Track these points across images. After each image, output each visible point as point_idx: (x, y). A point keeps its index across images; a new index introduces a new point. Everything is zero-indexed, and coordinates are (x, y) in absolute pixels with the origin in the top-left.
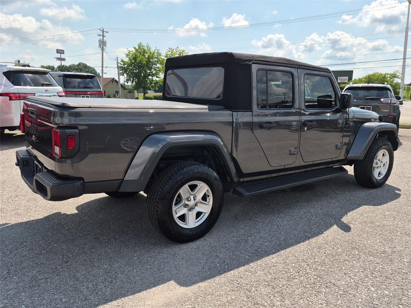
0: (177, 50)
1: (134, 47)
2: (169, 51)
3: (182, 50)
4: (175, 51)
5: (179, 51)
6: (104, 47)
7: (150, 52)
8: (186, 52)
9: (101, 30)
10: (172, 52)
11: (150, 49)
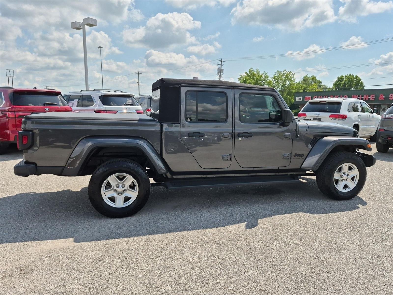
0: (284, 72)
1: (245, 72)
2: (277, 74)
3: (289, 72)
4: (282, 73)
5: (286, 73)
6: (221, 74)
7: (258, 76)
8: (292, 74)
9: (220, 61)
10: (280, 74)
11: (259, 73)
